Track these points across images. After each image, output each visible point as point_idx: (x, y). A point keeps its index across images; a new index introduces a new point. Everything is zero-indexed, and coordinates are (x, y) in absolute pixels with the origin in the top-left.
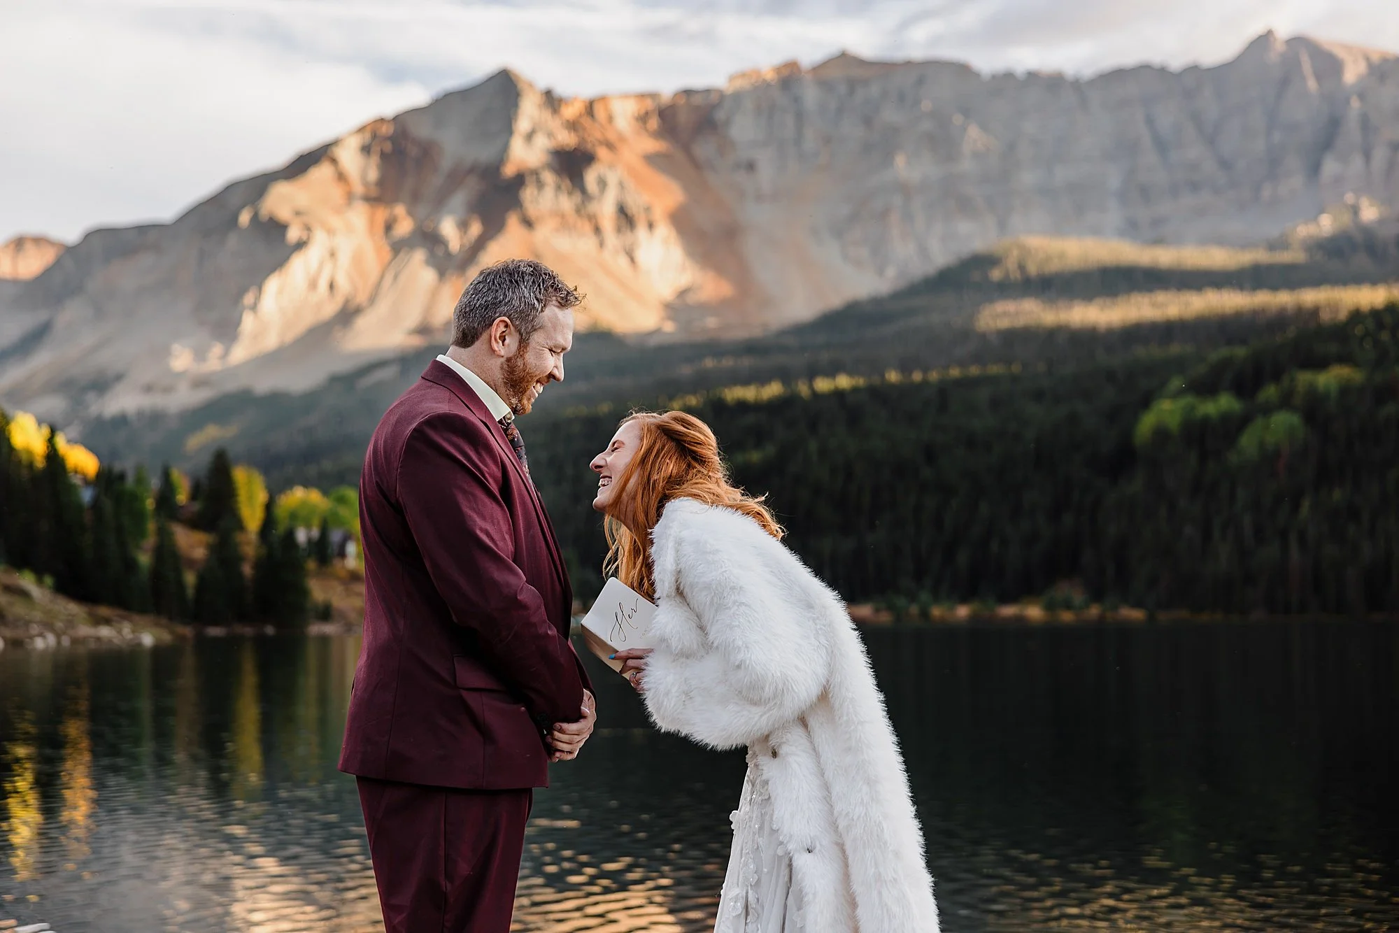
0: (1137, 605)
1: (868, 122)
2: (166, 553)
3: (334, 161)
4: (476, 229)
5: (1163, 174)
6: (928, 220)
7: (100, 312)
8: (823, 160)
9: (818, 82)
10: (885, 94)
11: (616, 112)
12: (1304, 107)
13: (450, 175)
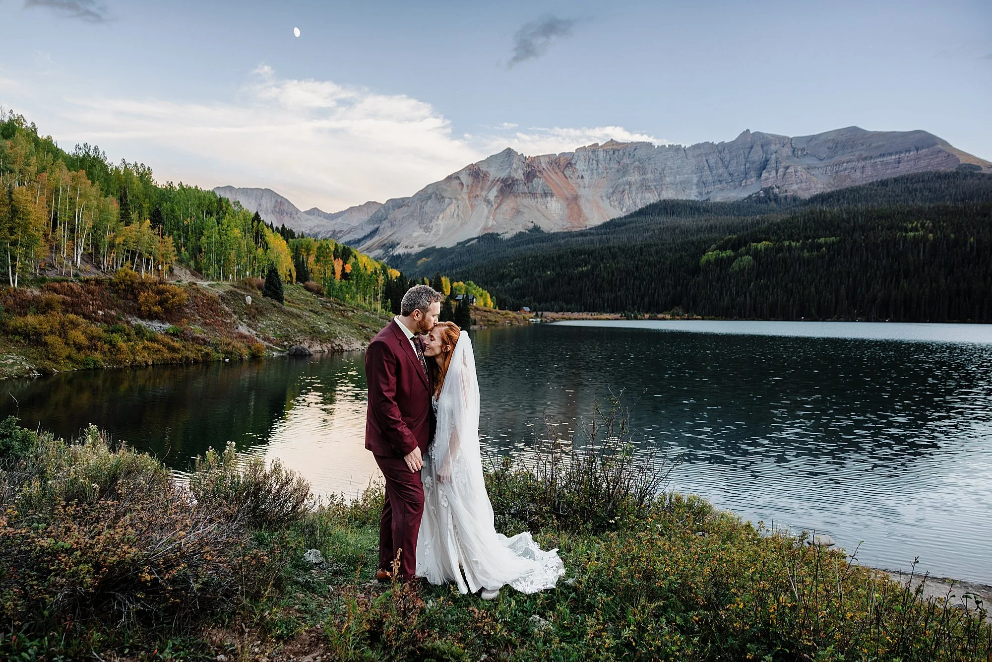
0: (699, 315)
1: (619, 163)
3: (458, 178)
4: (500, 198)
5: (711, 178)
6: (637, 194)
7: (392, 225)
8: (605, 175)
9: (604, 150)
10: (624, 153)
11: (542, 161)
12: (757, 156)
13: (492, 182)
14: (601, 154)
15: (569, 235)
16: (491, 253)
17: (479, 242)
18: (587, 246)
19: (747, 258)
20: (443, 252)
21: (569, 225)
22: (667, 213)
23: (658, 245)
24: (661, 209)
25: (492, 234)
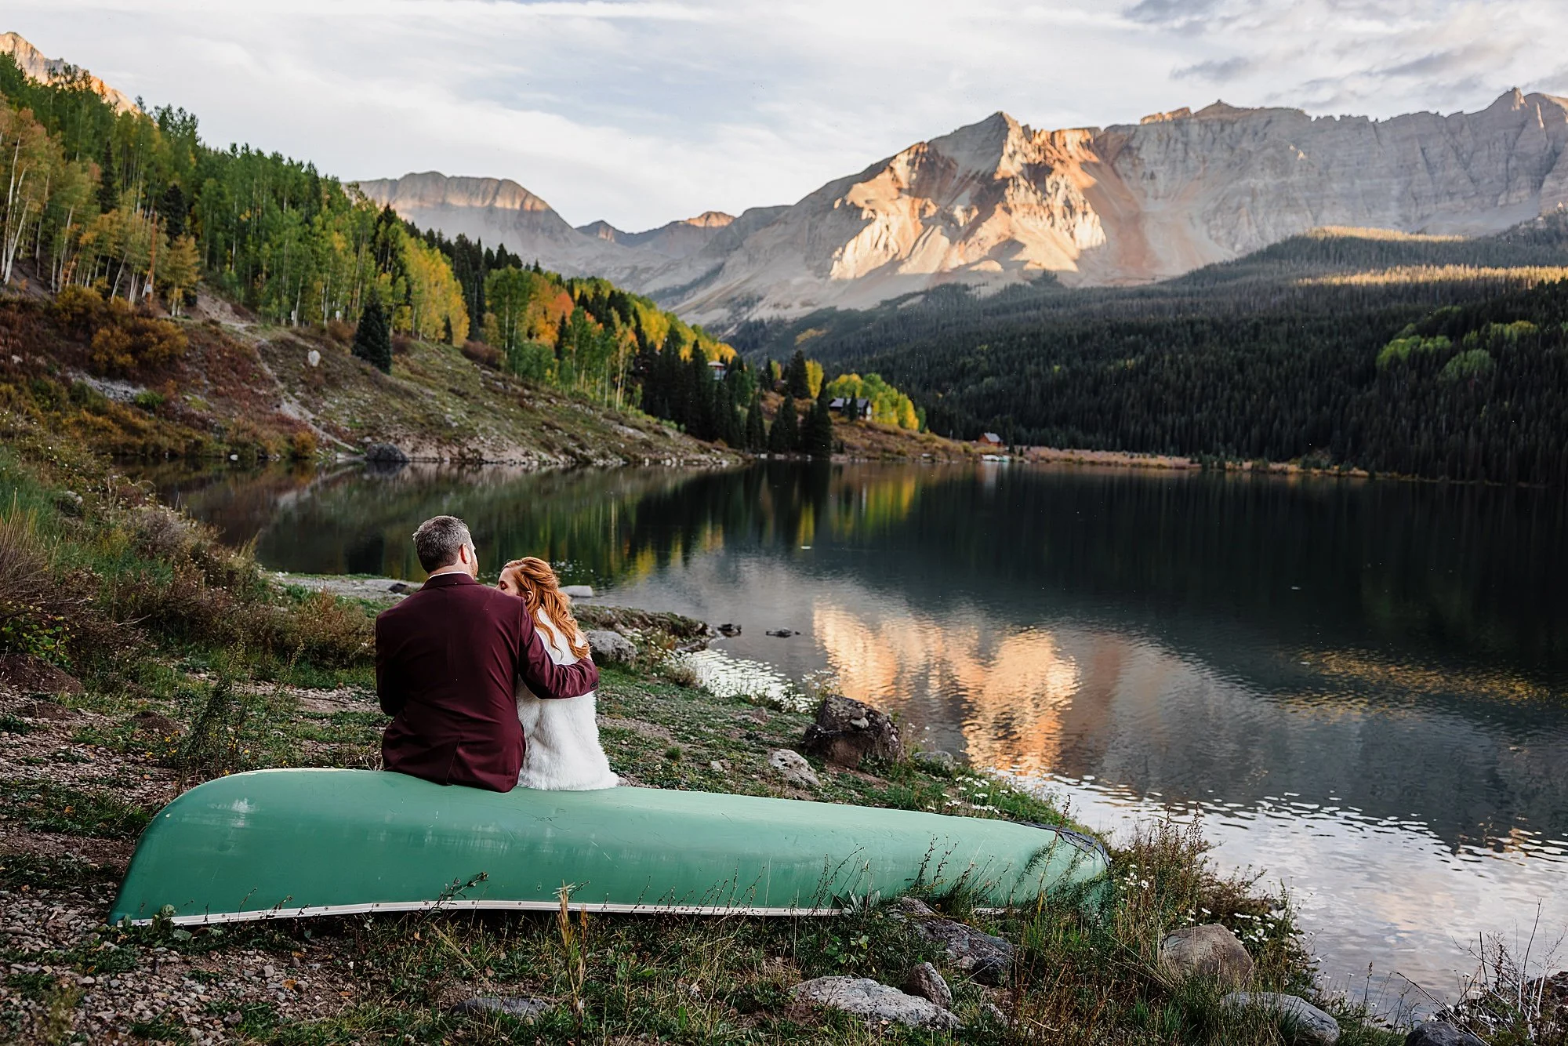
0: (1364, 469)
1: (1232, 149)
2: (755, 413)
3: (892, 169)
4: (975, 213)
5: (1430, 186)
6: (1267, 214)
7: (751, 260)
8: (1200, 173)
9: (1201, 122)
10: (1244, 130)
11: (1068, 140)
12: (1533, 144)
13: (962, 180)
14: (1195, 131)
15: (1118, 294)
16: (950, 325)
17: (925, 300)
18: (1150, 318)
19: (1478, 355)
20: (850, 321)
21: (1118, 274)
22: (1328, 256)
23: (1293, 321)
24: (1313, 250)
25: (954, 287)
